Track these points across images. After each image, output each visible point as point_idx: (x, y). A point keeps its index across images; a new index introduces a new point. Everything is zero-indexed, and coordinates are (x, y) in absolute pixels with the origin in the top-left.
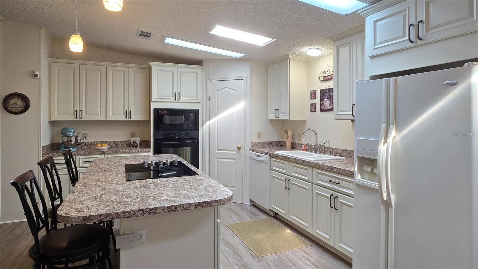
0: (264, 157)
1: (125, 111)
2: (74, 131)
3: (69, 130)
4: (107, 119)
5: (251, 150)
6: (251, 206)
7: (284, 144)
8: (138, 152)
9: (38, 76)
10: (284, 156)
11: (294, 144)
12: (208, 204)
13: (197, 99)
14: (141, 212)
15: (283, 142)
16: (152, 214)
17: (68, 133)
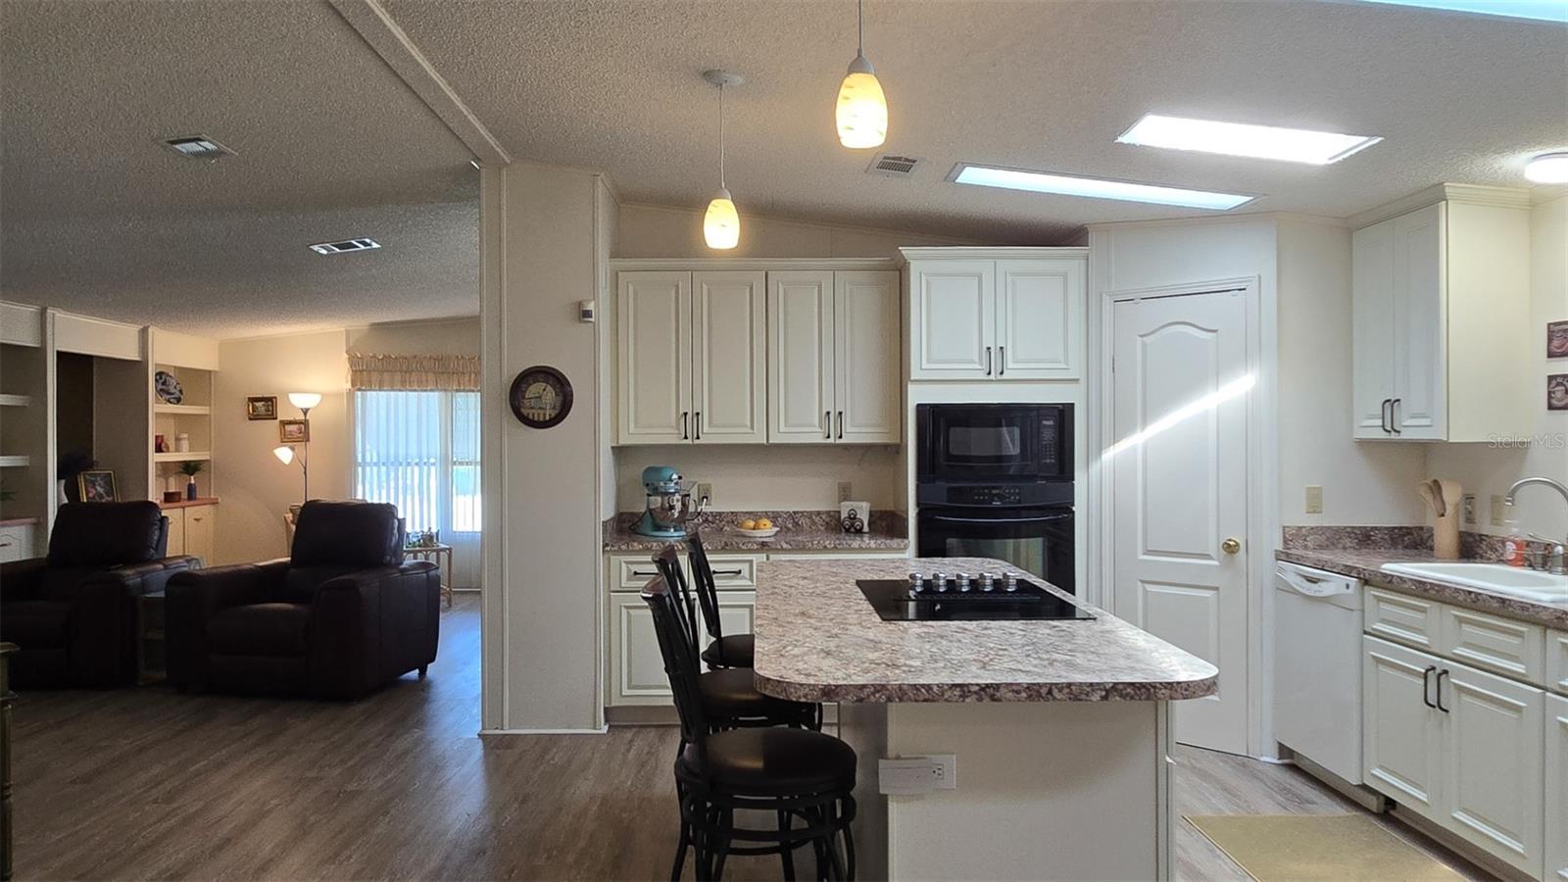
0: (1335, 585)
1: (824, 412)
2: (680, 478)
3: (666, 474)
4: (771, 441)
5: (1284, 556)
6: (1283, 769)
7: (1426, 536)
8: (869, 550)
9: (591, 317)
10: (1420, 582)
11: (1471, 539)
12: (1143, 690)
13: (1065, 367)
14: (957, 692)
15: (1421, 528)
16: (987, 700)
17: (662, 484)
